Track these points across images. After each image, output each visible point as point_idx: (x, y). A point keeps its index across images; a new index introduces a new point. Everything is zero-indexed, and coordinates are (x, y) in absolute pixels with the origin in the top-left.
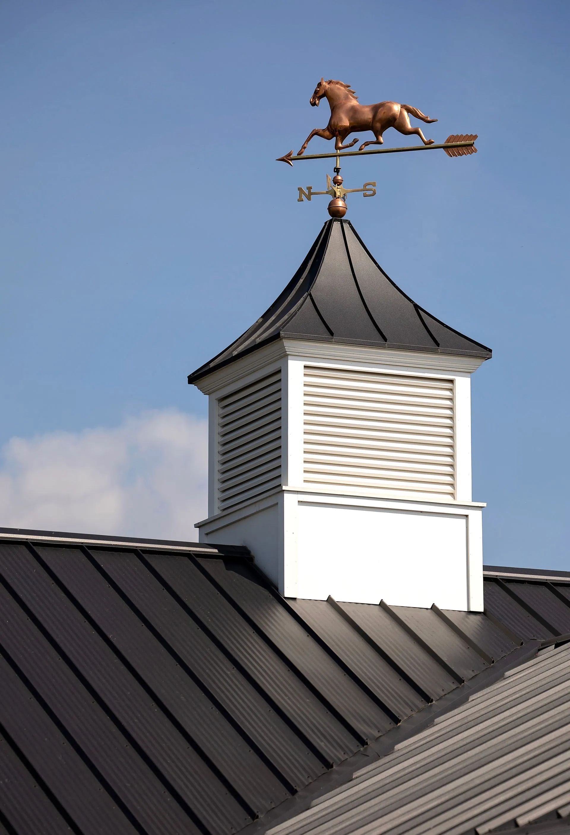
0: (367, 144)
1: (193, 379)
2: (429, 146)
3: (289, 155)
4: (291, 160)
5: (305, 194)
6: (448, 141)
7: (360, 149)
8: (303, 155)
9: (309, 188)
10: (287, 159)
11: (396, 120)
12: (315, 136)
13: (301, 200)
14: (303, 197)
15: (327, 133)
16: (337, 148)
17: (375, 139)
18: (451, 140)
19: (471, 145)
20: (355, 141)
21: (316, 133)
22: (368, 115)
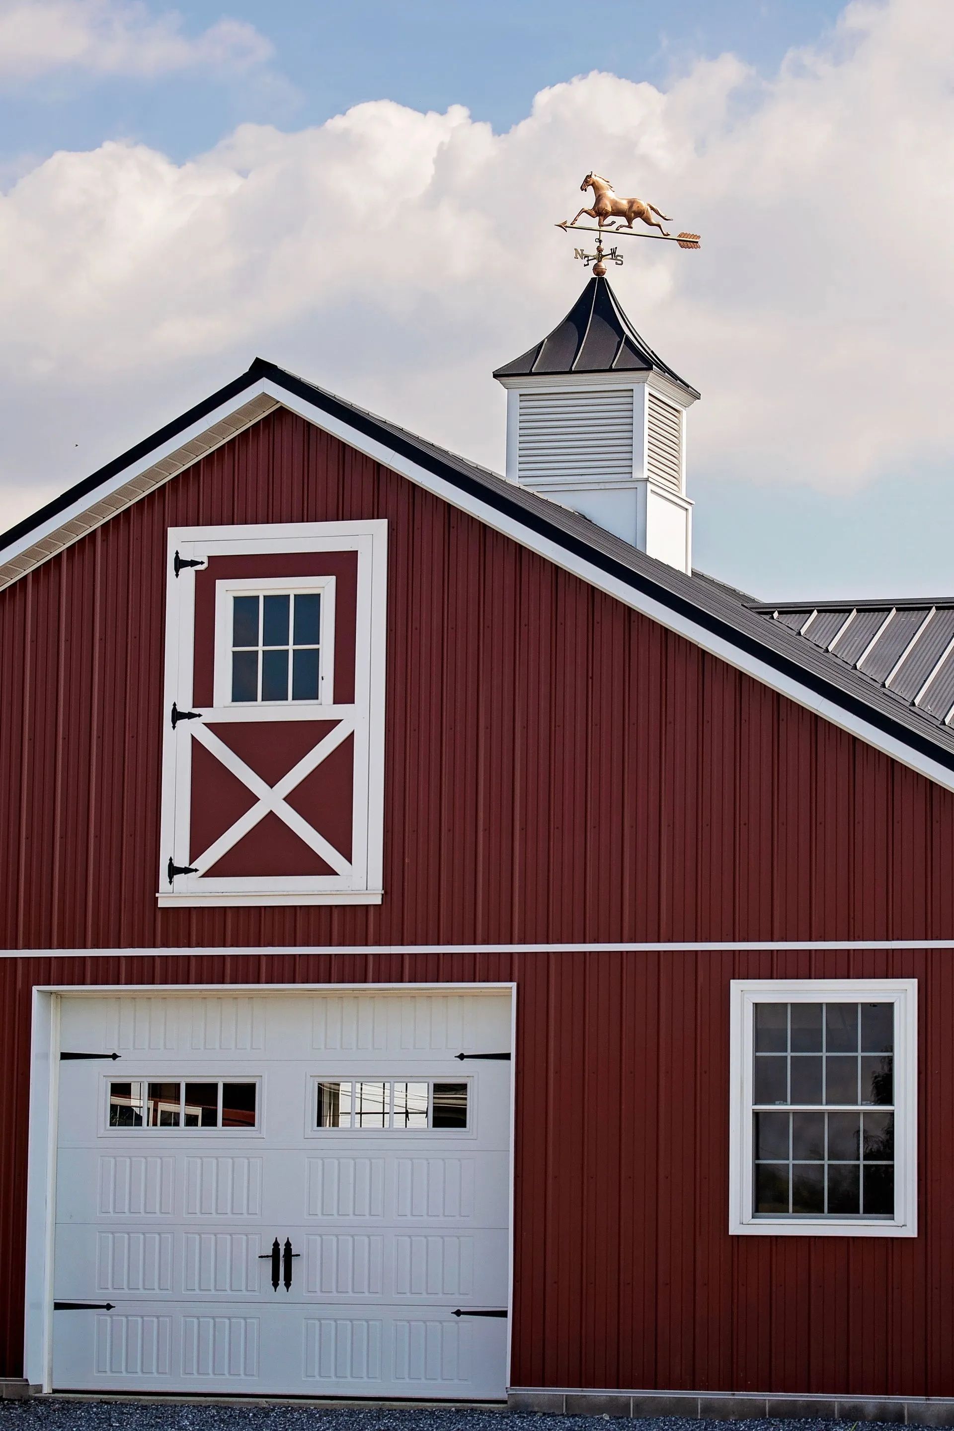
0: (621, 226)
1: (496, 375)
2: (666, 236)
3: (565, 223)
4: (566, 227)
5: (579, 254)
6: (680, 236)
7: (617, 230)
8: (574, 226)
9: (582, 251)
10: (563, 226)
11: (644, 213)
12: (584, 213)
13: (576, 258)
14: (578, 256)
15: (593, 213)
16: (600, 225)
17: (627, 224)
18: (683, 236)
19: (697, 242)
20: (613, 223)
21: (583, 211)
22: (624, 205)
